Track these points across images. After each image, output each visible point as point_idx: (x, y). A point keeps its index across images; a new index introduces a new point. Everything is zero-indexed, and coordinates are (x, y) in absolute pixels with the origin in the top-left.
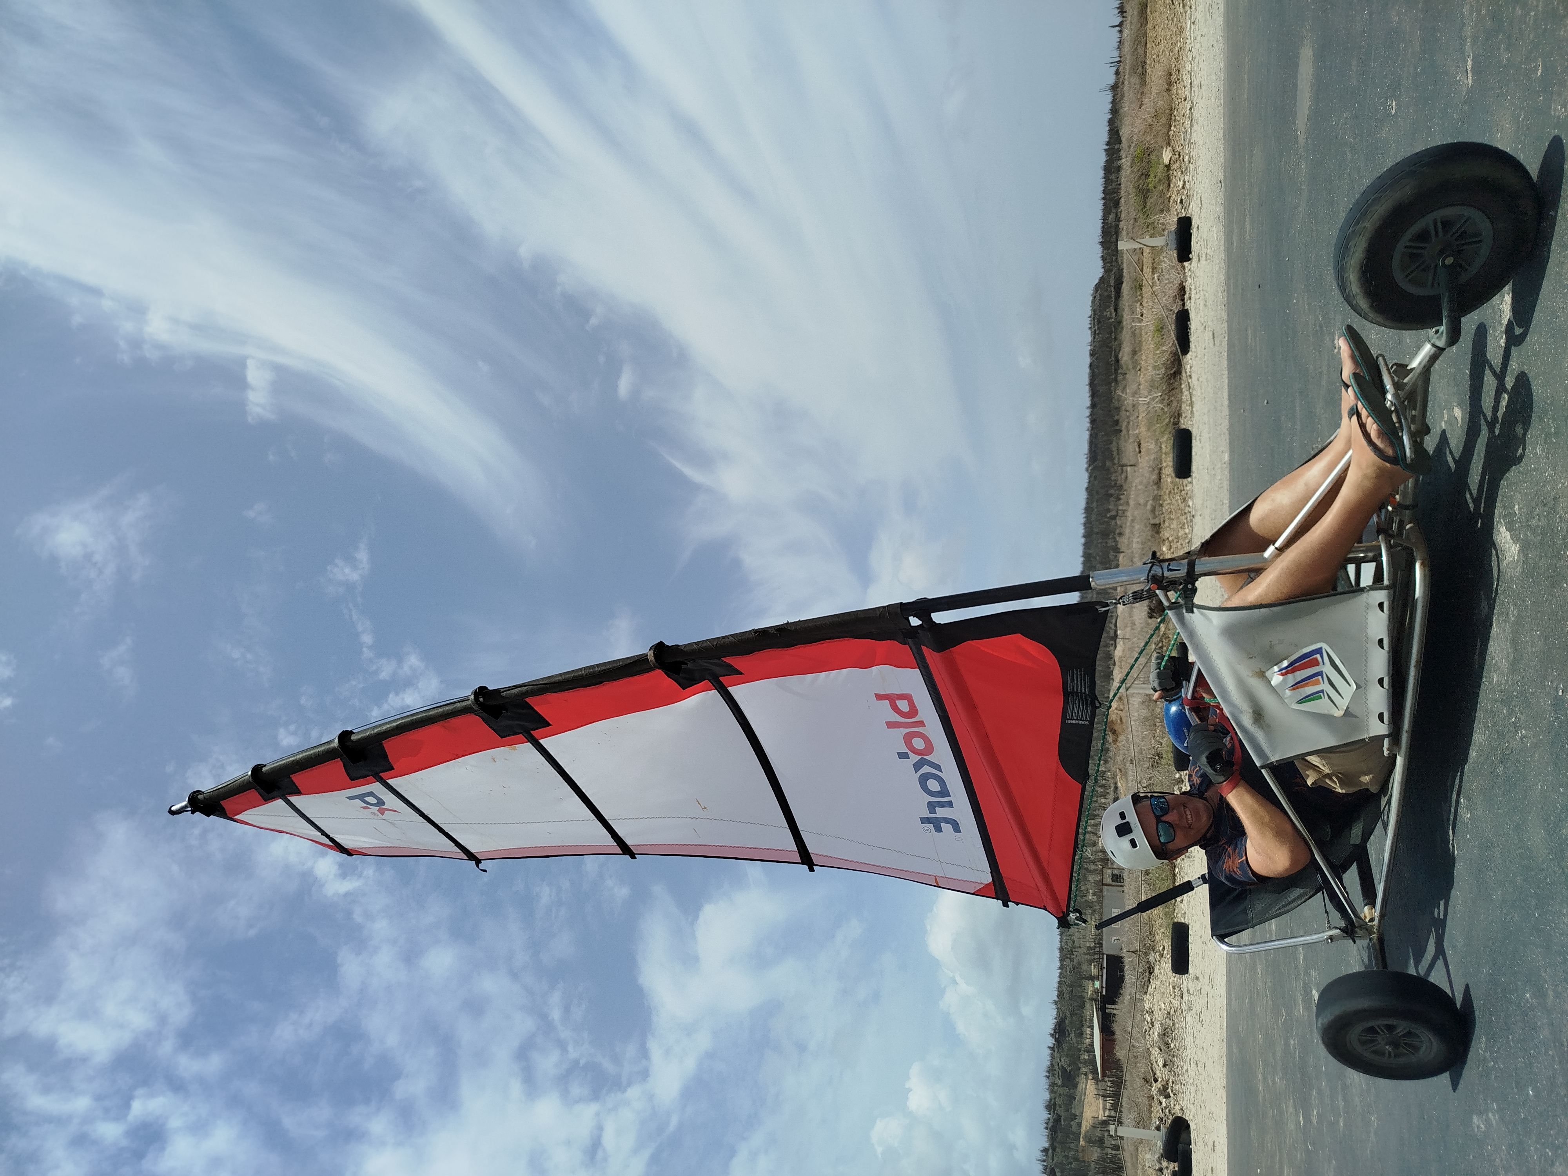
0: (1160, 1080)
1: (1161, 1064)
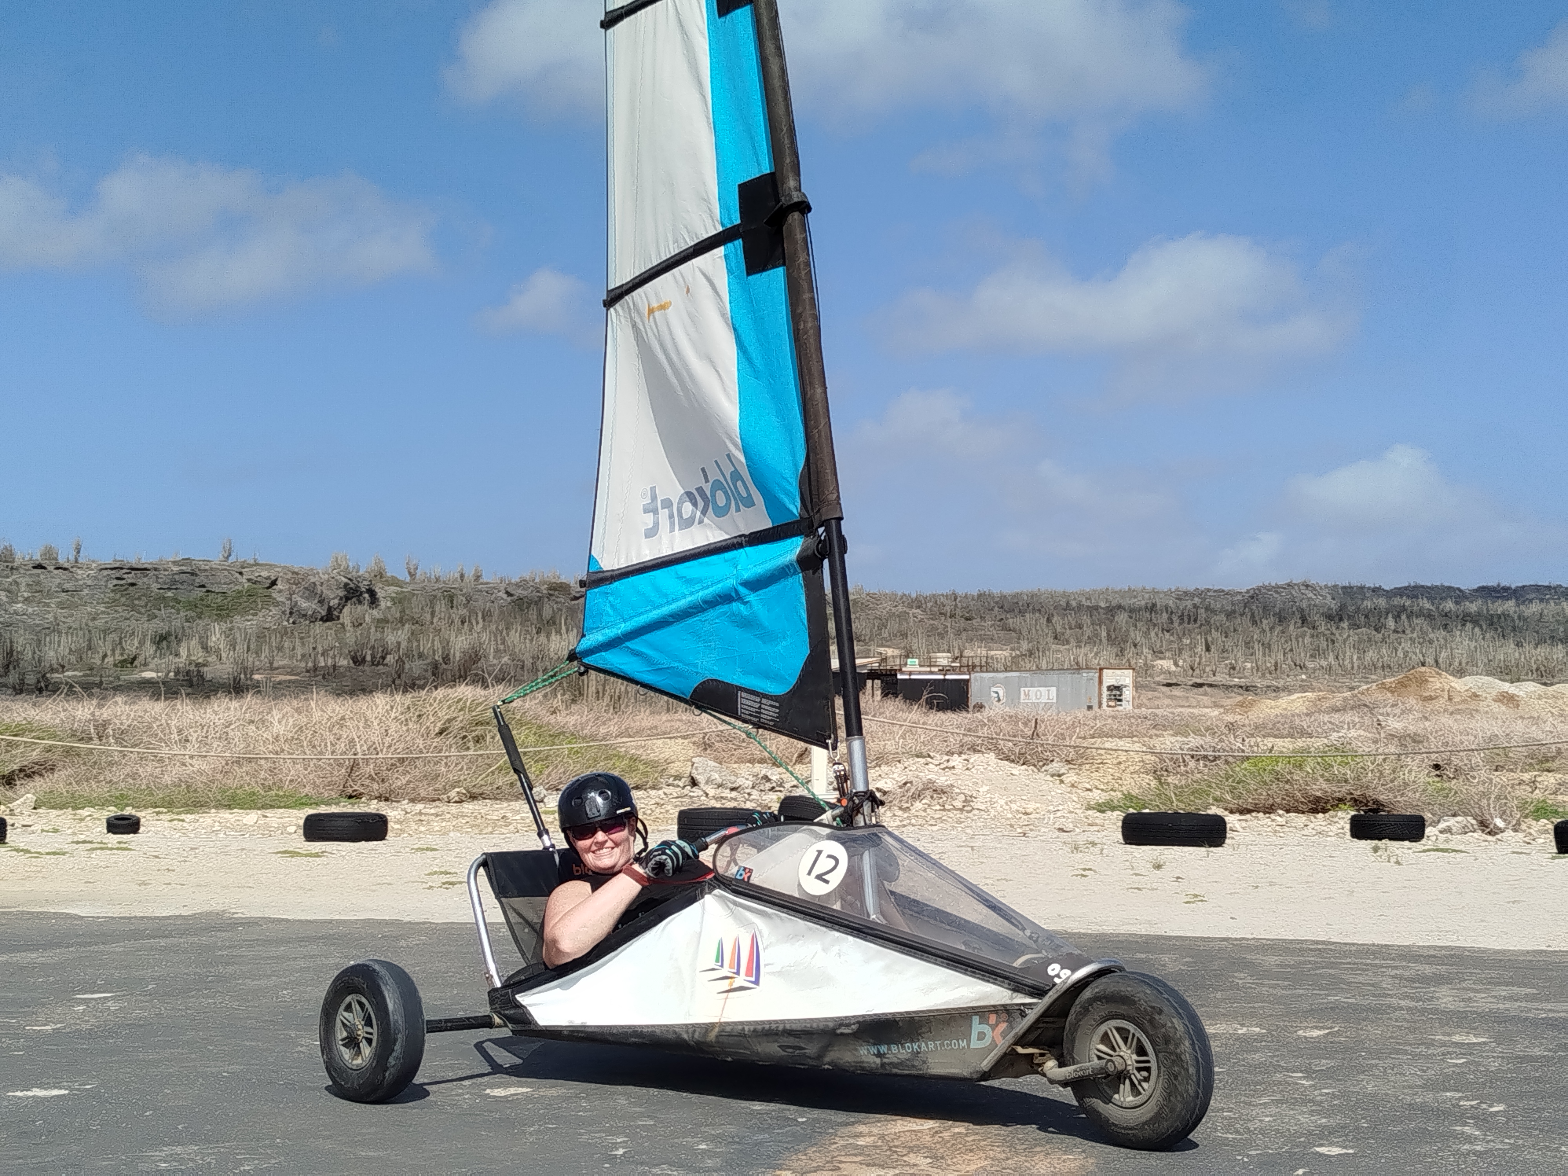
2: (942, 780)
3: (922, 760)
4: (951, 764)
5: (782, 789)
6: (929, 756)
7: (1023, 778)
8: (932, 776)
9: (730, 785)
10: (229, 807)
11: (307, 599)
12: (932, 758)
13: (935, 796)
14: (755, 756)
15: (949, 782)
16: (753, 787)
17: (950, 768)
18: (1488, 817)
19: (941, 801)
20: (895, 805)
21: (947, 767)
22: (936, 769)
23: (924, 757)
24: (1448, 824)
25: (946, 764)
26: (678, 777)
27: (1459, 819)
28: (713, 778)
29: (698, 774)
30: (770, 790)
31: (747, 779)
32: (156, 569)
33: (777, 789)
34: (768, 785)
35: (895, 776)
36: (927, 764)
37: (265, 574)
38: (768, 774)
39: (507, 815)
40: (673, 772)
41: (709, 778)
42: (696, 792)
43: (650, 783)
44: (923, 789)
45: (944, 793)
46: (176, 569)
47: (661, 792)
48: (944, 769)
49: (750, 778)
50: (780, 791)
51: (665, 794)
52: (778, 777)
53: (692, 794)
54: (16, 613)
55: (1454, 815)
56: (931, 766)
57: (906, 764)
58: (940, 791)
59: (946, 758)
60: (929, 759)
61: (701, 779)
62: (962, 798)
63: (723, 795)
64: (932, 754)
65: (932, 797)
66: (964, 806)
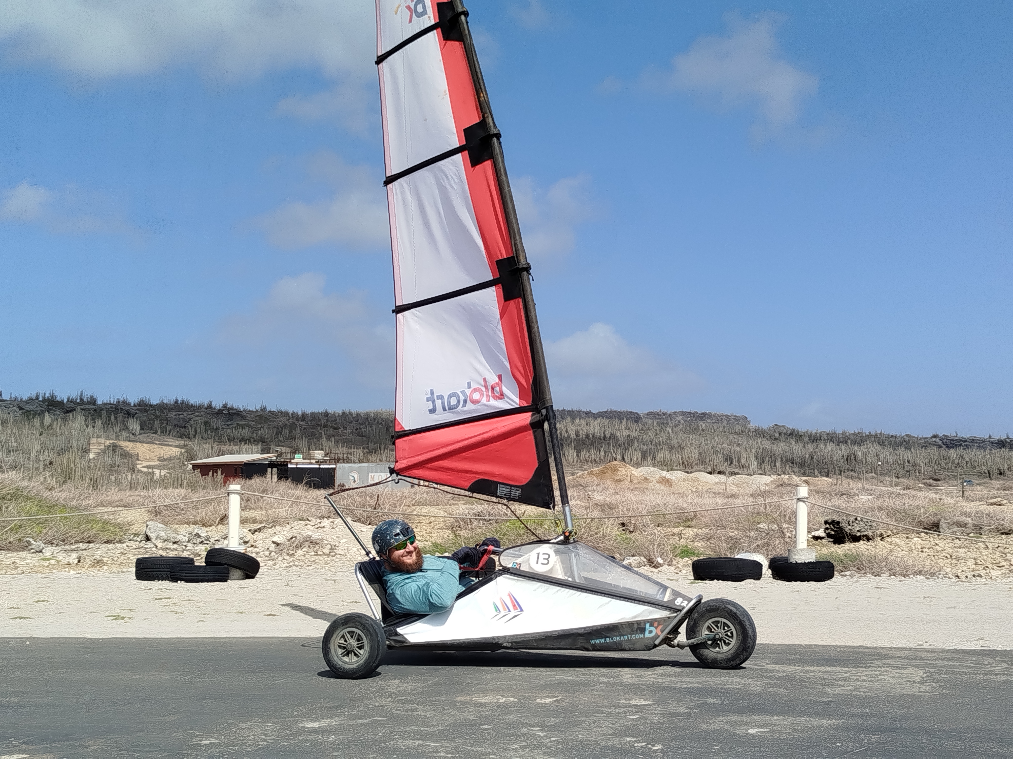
0: (254, 537)
1: (275, 539)
2: (316, 535)
3: (303, 523)
4: (322, 525)
5: (208, 542)
6: (308, 520)
8: (309, 533)
9: (173, 540)
12: (310, 521)
13: (311, 546)
14: (191, 520)
15: (320, 537)
16: (189, 541)
17: (321, 527)
18: (653, 557)
19: (315, 549)
20: (284, 552)
21: (319, 527)
22: (312, 528)
23: (304, 520)
24: (629, 561)
25: (319, 525)
26: (136, 535)
27: (636, 558)
28: (161, 535)
29: (151, 533)
30: (200, 543)
31: (185, 536)
33: (205, 542)
34: (199, 540)
35: (285, 533)
36: (306, 525)
38: (199, 532)
39: (17, 561)
40: (133, 531)
41: (158, 535)
42: (149, 545)
43: (117, 539)
44: (304, 542)
45: (317, 544)
47: (124, 545)
48: (317, 528)
49: (187, 535)
50: (207, 544)
51: (127, 546)
52: (206, 534)
53: (146, 546)
55: (633, 556)
56: (309, 526)
57: (292, 526)
58: (314, 543)
59: (319, 521)
60: (307, 522)
61: (152, 536)
62: (329, 547)
63: (167, 547)
64: (309, 518)
65: (309, 547)
66: (330, 552)
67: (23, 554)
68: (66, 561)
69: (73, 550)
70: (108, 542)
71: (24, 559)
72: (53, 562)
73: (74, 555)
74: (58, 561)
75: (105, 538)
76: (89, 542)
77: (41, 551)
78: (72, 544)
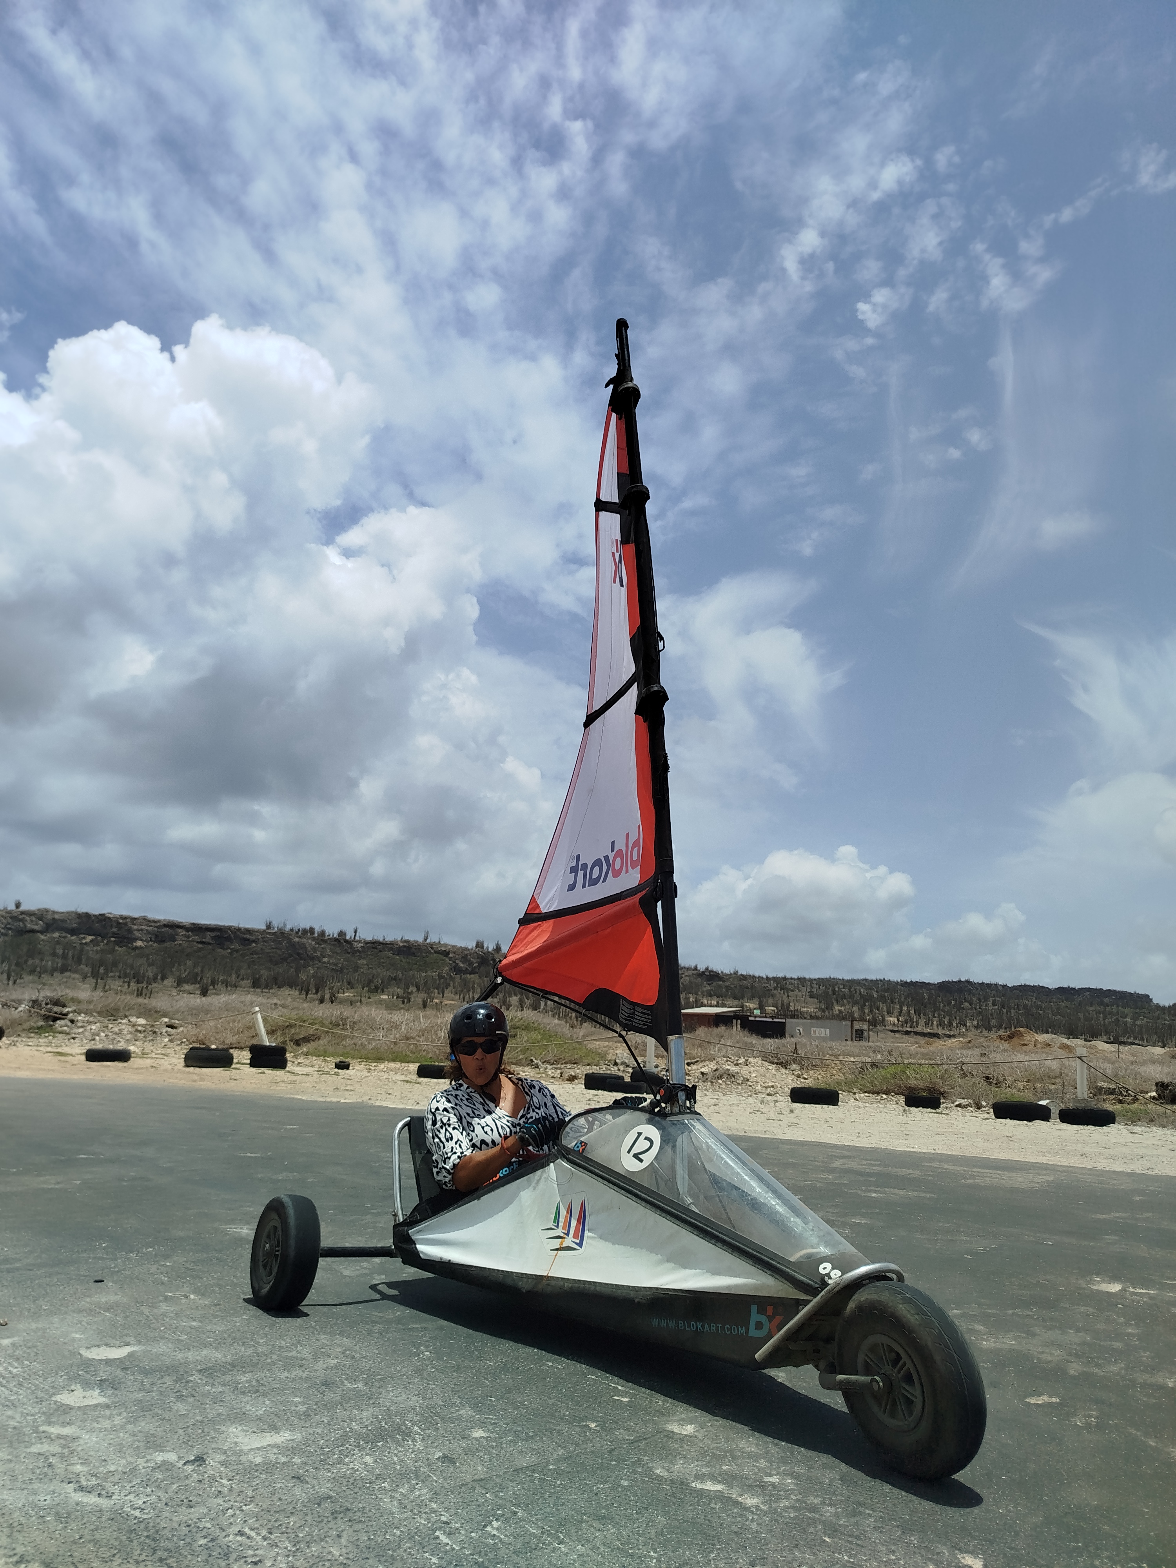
2: (733, 1069)
3: (725, 1059)
4: (740, 1062)
6: (730, 1057)
7: (773, 1071)
8: (729, 1067)
10: (394, 1061)
11: (463, 963)
15: (737, 1071)
17: (738, 1064)
19: (733, 1080)
20: (708, 1080)
22: (731, 1064)
25: (736, 1062)
26: (609, 1061)
32: (392, 944)
35: (712, 1066)
37: (443, 949)
42: (616, 1068)
45: (733, 1076)
46: (401, 944)
54: (325, 963)
58: (731, 1076)
62: (742, 1078)
65: (728, 1078)
67: (526, 1069)
68: (552, 1075)
69: (560, 1068)
70: (588, 1065)
71: (524, 1072)
72: (543, 1075)
73: (559, 1071)
74: (547, 1075)
75: (586, 1061)
76: (574, 1064)
77: (538, 1067)
78: (562, 1064)
